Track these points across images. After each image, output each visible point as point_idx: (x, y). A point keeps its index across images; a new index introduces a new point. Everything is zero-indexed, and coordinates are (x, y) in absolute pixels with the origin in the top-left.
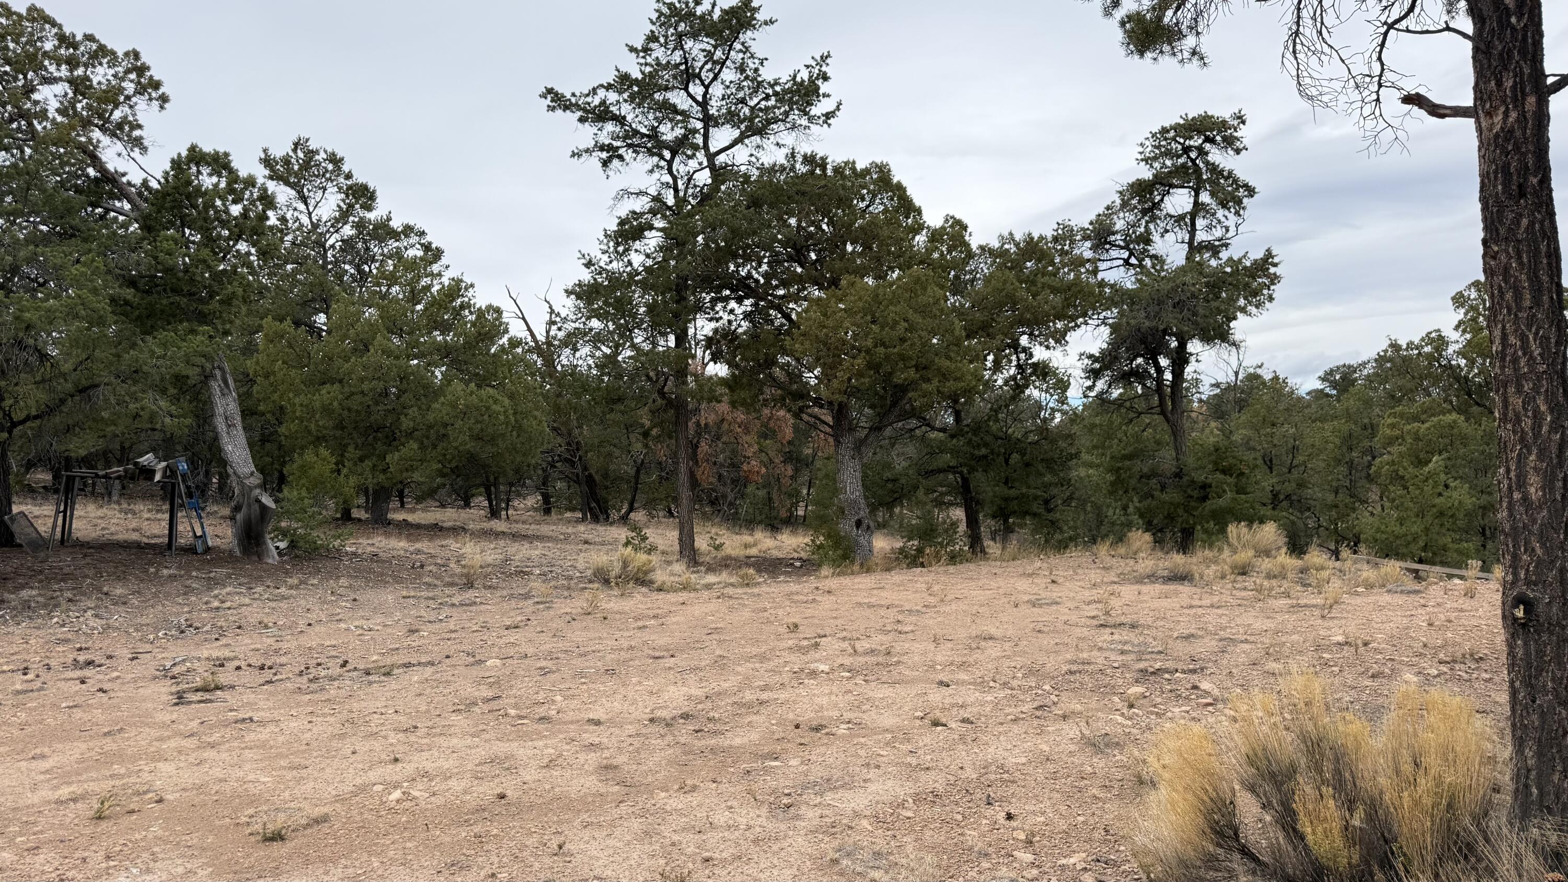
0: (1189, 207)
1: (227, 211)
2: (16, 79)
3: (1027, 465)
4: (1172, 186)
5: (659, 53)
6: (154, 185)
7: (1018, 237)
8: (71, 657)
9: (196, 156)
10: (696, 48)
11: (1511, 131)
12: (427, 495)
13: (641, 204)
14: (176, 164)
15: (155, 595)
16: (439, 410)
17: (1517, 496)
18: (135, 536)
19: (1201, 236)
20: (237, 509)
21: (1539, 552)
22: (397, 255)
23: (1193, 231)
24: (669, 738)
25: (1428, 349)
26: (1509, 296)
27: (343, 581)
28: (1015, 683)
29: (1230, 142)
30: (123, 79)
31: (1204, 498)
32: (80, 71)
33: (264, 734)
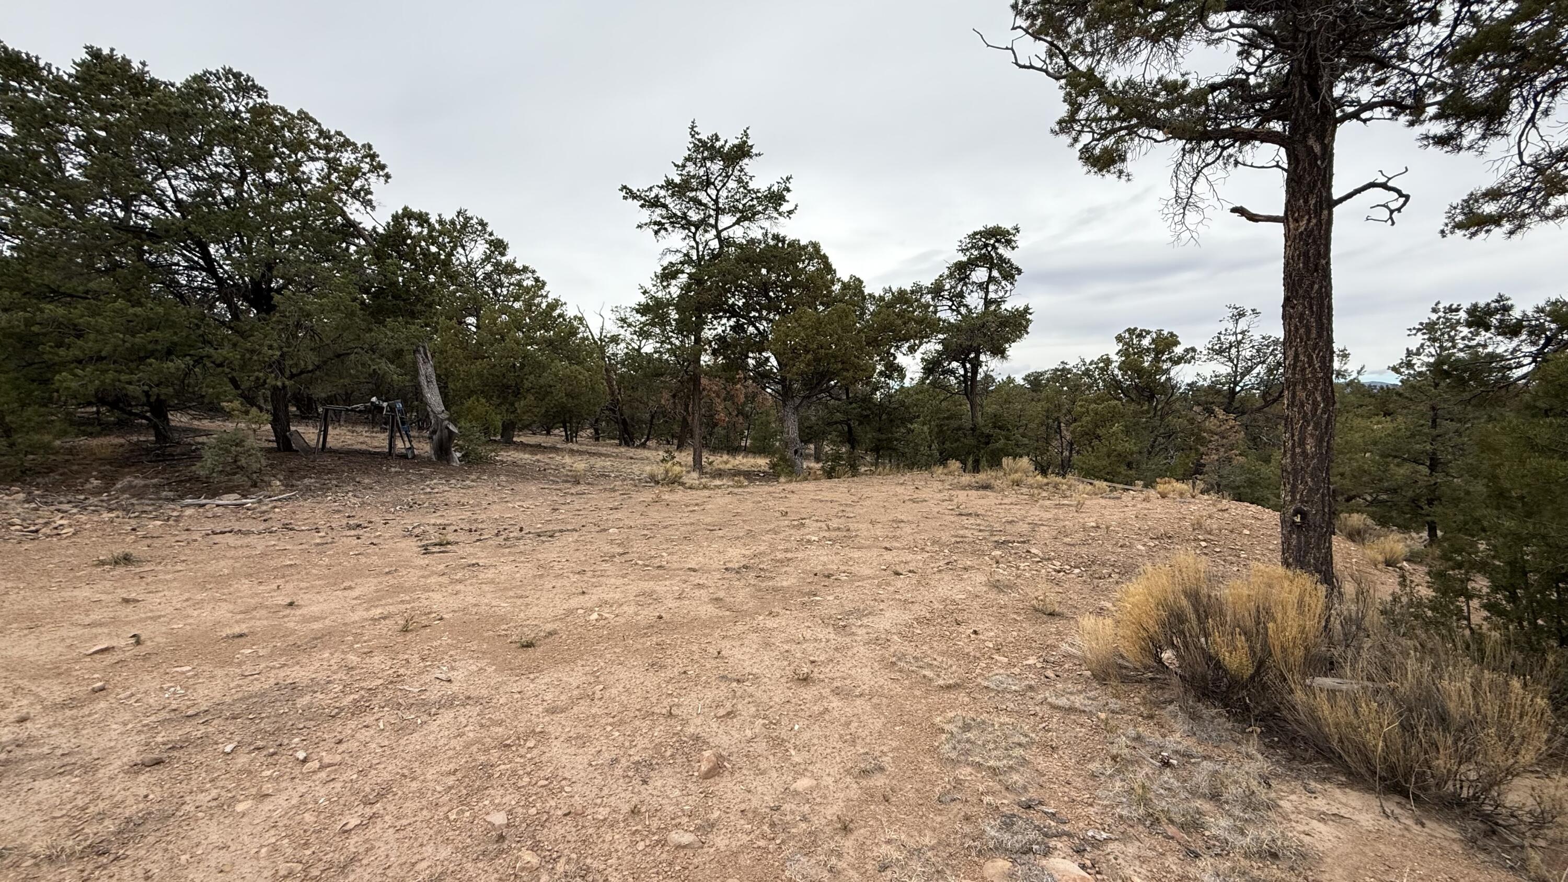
0: (986, 279)
1: (428, 249)
2: (290, 157)
3: (891, 421)
4: (978, 266)
5: (691, 167)
6: (380, 230)
7: (894, 289)
8: (345, 521)
9: (408, 214)
10: (716, 167)
11: (1312, 231)
12: (526, 427)
13: (676, 258)
14: (395, 217)
15: (390, 484)
16: (547, 378)
17: (1298, 450)
18: (364, 447)
19: (992, 295)
20: (434, 432)
21: (1310, 484)
22: (519, 284)
23: (987, 293)
24: (743, 582)
25: (1101, 365)
26: (1302, 331)
27: (503, 478)
28: (928, 549)
29: (1008, 242)
30: (362, 161)
31: (987, 443)
32: (332, 155)
33: (490, 574)
